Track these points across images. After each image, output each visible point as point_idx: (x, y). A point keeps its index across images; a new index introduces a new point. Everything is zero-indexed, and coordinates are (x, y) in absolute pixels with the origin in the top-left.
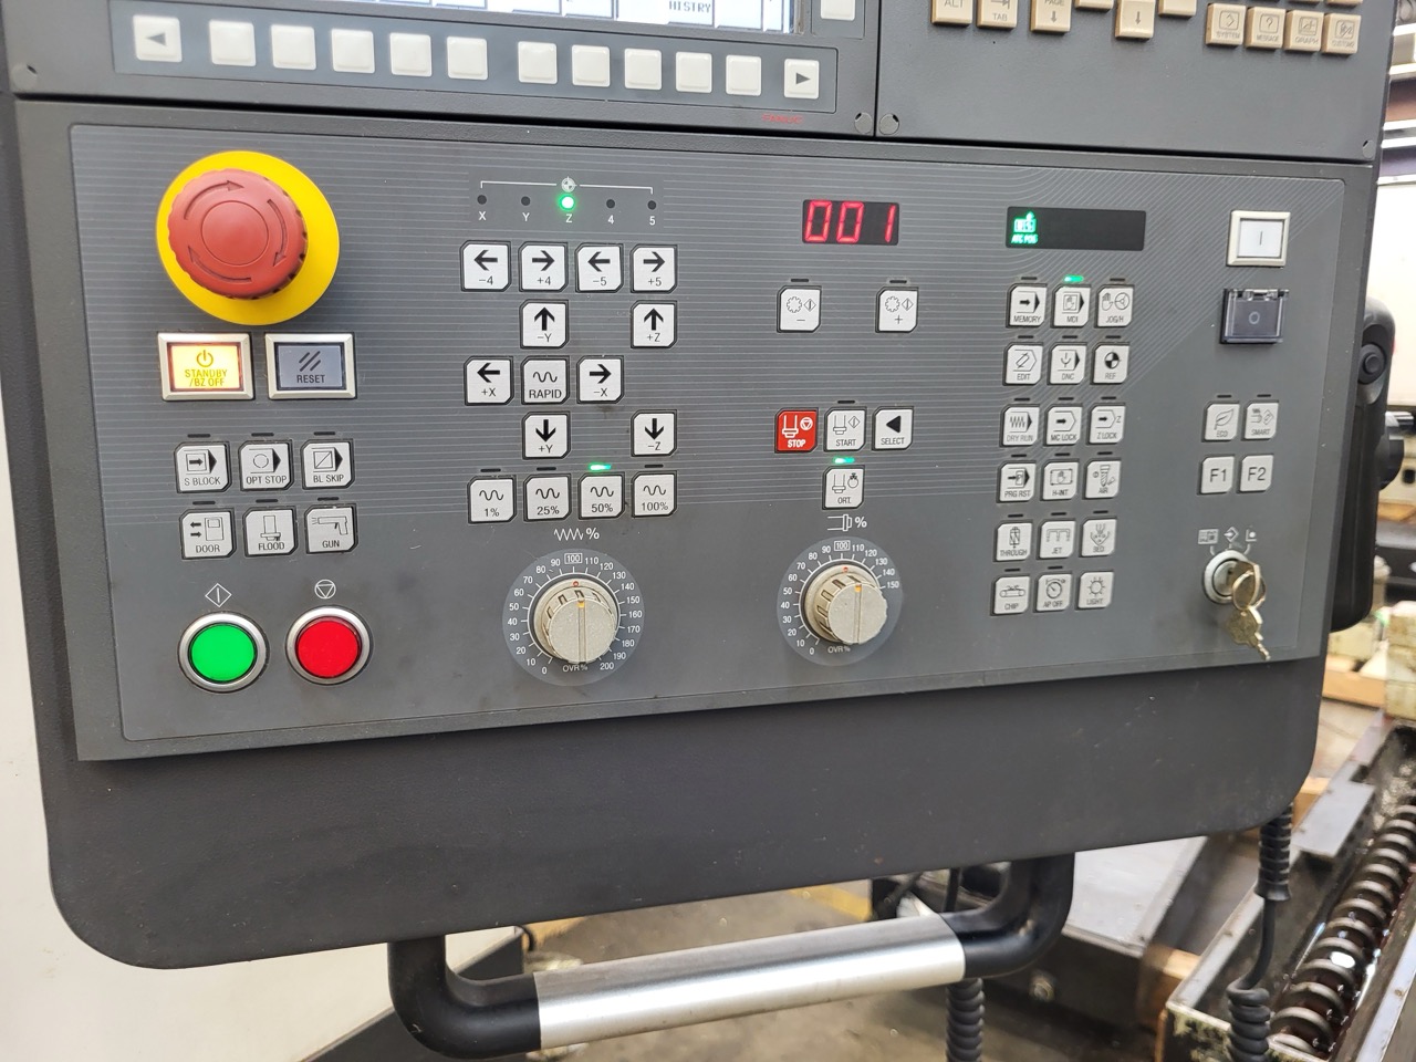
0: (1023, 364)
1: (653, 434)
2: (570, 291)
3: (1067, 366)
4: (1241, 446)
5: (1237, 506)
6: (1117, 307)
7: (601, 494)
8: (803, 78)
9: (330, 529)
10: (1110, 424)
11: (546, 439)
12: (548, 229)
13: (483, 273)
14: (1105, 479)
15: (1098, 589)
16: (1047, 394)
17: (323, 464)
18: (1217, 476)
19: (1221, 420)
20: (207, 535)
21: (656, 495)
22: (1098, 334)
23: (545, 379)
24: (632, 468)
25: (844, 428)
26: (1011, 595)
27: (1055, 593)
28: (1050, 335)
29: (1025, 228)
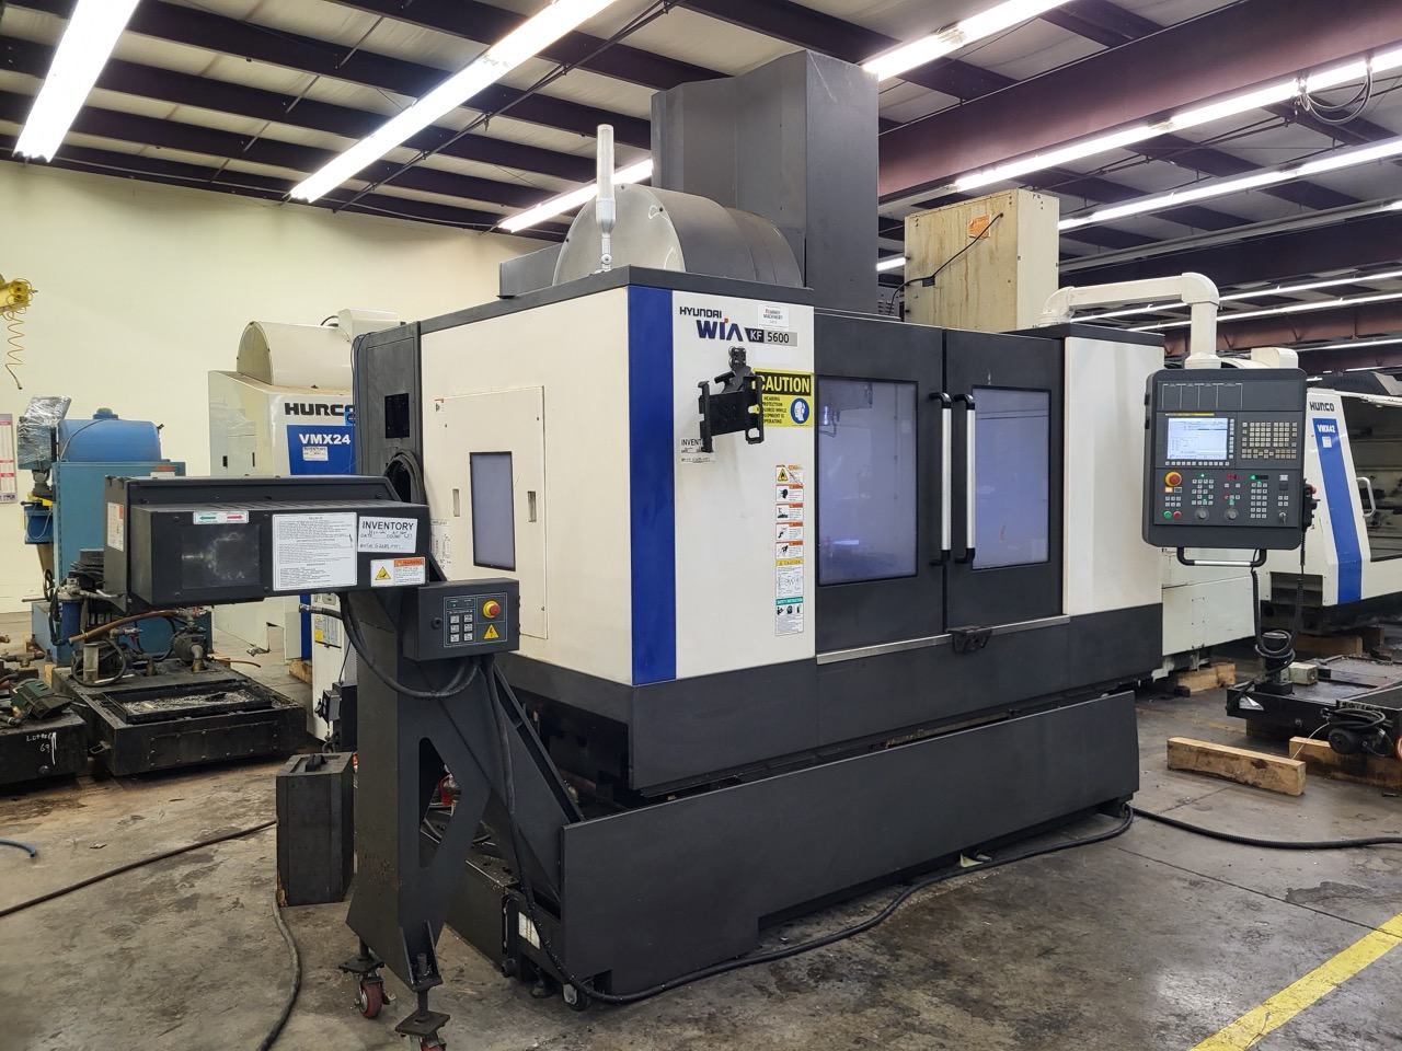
0: (1253, 491)
1: (1211, 497)
2: (1203, 484)
3: (1259, 491)
4: (1283, 501)
5: (1283, 507)
6: (1265, 485)
7: (1205, 502)
8: (1227, 464)
9: (1178, 505)
10: (1265, 498)
11: (1200, 497)
12: (1201, 478)
13: (1194, 482)
14: (1265, 504)
15: (1264, 516)
16: (1256, 494)
17: (1179, 499)
18: (1280, 504)
19: (1280, 498)
20: (1167, 504)
21: (1211, 503)
22: (1262, 488)
23: (1200, 492)
24: (1208, 500)
25: (1232, 497)
26: (1253, 516)
27: (1258, 516)
28: (1257, 488)
29: (1253, 477)
